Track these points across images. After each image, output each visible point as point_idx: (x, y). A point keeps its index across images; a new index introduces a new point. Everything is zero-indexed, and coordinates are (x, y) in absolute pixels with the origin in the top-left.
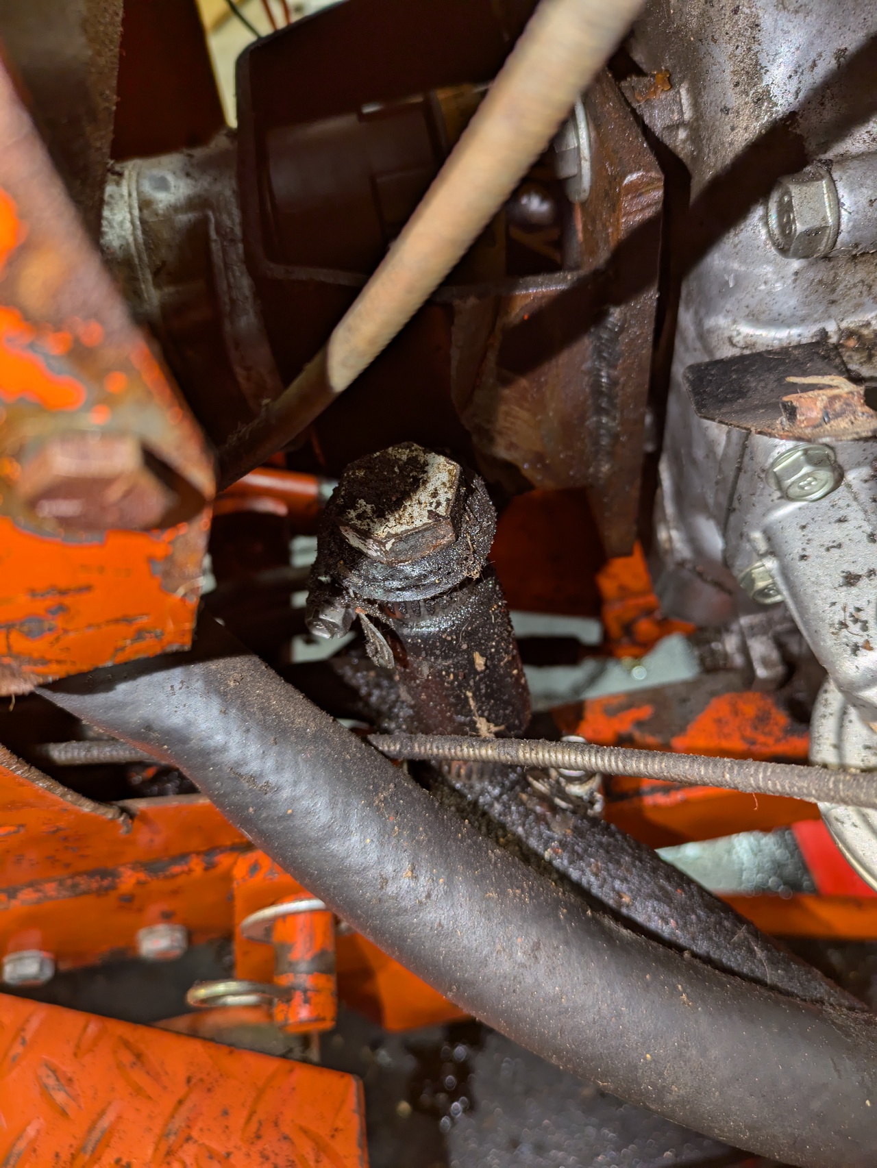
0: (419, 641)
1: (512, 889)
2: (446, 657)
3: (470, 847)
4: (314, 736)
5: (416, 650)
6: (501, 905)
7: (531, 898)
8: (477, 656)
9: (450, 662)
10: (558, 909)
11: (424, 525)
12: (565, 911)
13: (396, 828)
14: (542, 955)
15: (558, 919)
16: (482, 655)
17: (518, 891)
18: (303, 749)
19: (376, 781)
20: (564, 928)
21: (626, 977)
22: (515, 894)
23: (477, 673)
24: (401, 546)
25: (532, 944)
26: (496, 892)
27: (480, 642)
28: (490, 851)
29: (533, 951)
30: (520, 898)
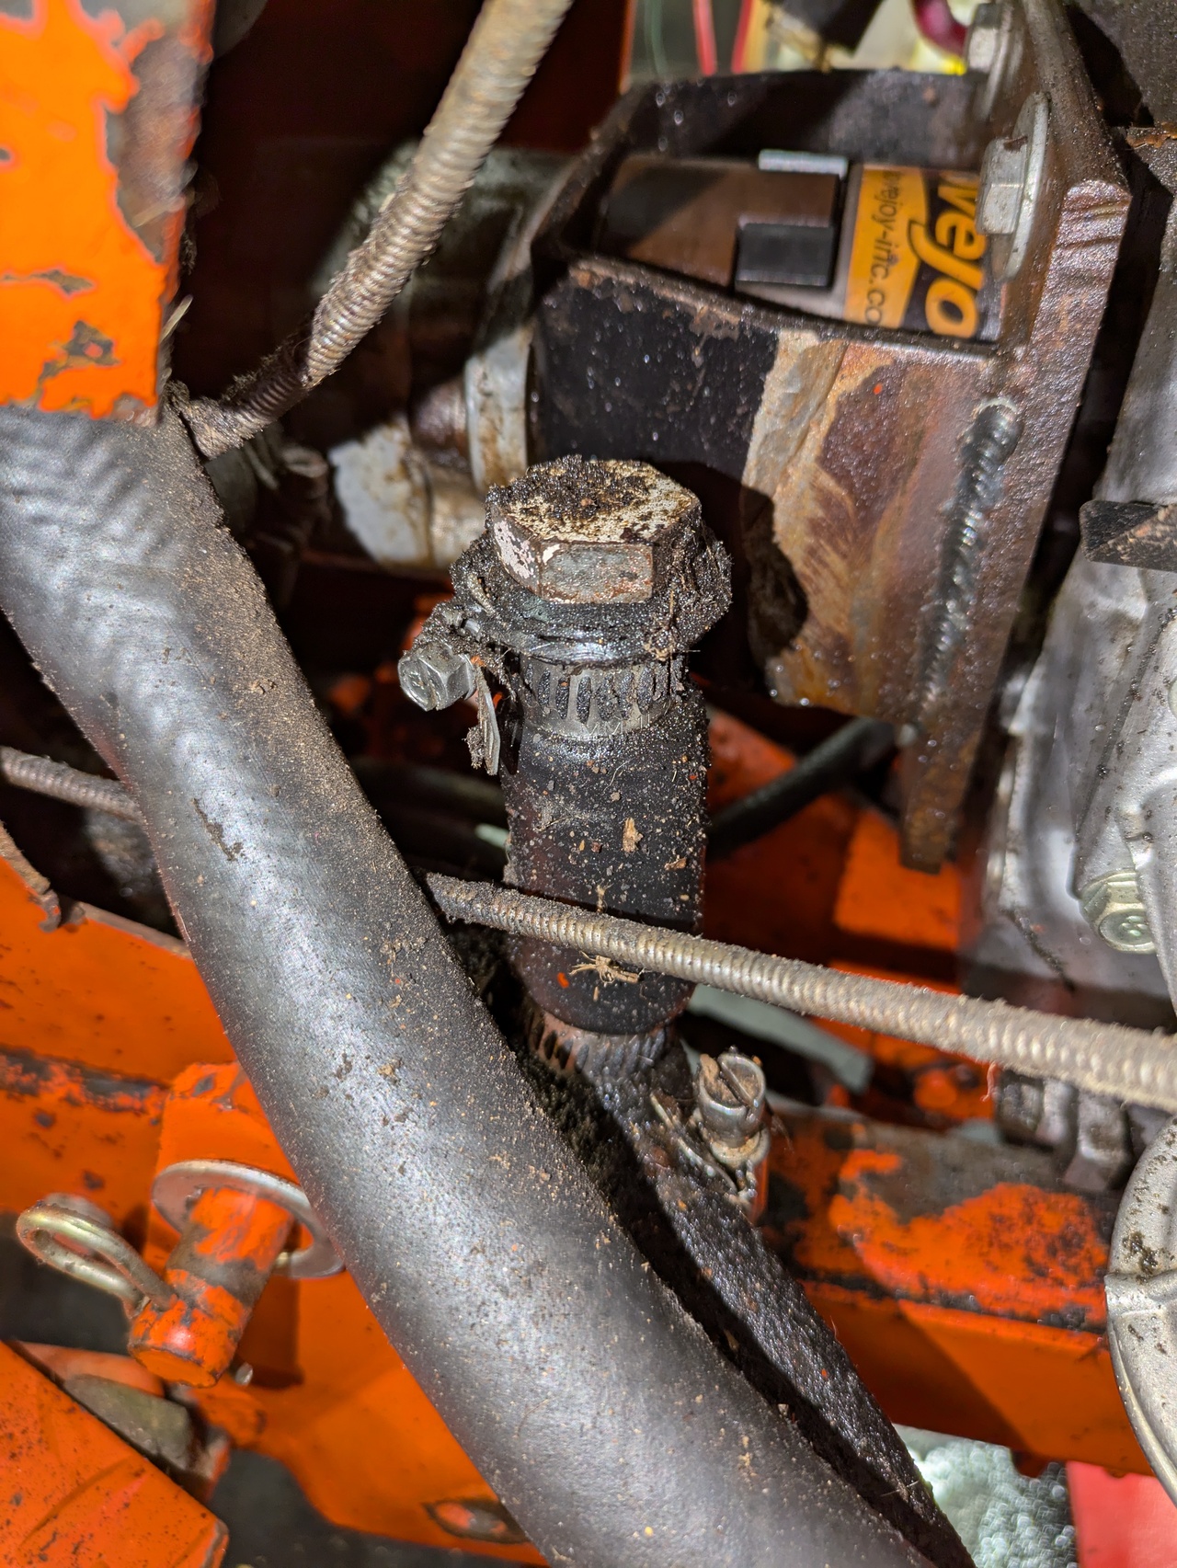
0: (551, 759)
1: (537, 1168)
2: (582, 806)
3: (499, 1079)
4: (338, 817)
5: (543, 773)
6: (510, 1182)
7: (561, 1195)
8: (630, 823)
9: (586, 816)
10: (596, 1233)
11: (610, 543)
12: (607, 1241)
13: (398, 997)
14: (542, 1283)
15: (591, 1247)
16: (639, 829)
17: (547, 1177)
18: (313, 824)
19: (400, 921)
20: (592, 1262)
21: (663, 1381)
22: (537, 1177)
23: (621, 856)
24: (566, 564)
25: (531, 1262)
26: (510, 1160)
27: (641, 803)
28: (528, 1103)
29: (528, 1272)
30: (543, 1187)
